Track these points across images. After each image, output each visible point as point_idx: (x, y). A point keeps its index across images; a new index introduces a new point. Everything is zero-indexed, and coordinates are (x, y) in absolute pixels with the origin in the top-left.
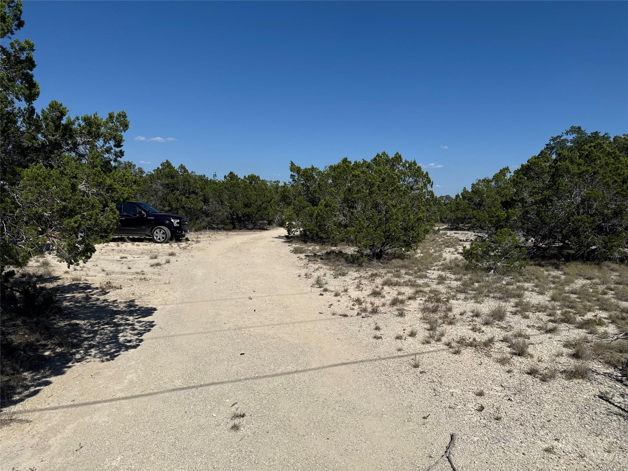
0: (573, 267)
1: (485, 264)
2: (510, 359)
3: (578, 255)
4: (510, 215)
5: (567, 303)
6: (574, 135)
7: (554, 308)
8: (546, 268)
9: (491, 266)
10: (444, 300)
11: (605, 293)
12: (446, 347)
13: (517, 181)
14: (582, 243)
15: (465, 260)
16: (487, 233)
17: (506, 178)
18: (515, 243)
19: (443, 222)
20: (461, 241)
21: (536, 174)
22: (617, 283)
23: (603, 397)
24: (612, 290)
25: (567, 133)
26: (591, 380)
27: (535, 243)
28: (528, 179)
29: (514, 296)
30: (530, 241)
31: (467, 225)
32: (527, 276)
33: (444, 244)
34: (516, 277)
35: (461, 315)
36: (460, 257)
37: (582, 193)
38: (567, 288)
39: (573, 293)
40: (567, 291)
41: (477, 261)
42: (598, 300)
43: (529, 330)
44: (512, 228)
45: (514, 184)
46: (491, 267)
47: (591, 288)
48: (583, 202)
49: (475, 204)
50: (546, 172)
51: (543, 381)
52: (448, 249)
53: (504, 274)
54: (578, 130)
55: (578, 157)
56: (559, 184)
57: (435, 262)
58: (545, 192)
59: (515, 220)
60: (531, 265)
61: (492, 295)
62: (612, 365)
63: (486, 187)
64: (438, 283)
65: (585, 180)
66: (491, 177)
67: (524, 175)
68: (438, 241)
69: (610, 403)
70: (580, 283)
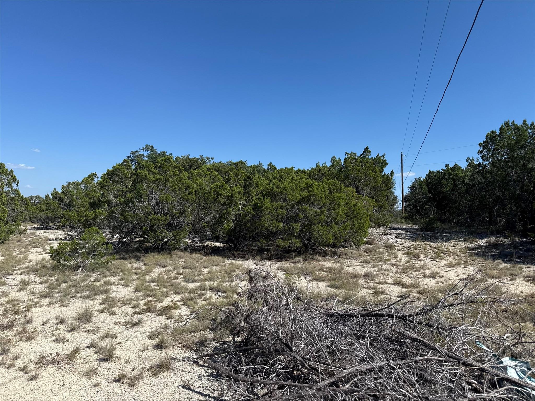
0: (152, 258)
1: (73, 263)
2: (96, 369)
3: (154, 247)
4: (97, 214)
5: (149, 292)
6: (149, 152)
7: (138, 299)
8: (129, 261)
9: (80, 264)
10: (25, 309)
11: (176, 278)
12: (21, 373)
13: (103, 184)
14: (158, 237)
15: (53, 261)
16: (75, 232)
17: (94, 182)
18: (102, 241)
19: (33, 222)
20: (50, 240)
21: (120, 178)
22: (184, 268)
23: (186, 386)
24: (181, 274)
25: (143, 150)
26: (174, 370)
27: (119, 239)
28: (113, 183)
29: (101, 293)
30: (115, 237)
31: (58, 224)
32: (113, 270)
33: (30, 245)
34: (104, 273)
35: (43, 325)
36: (47, 257)
37: (157, 197)
38: (147, 278)
39: (152, 282)
40: (147, 281)
41: (65, 260)
42: (172, 285)
43: (116, 327)
44: (99, 226)
45: (101, 187)
46: (79, 266)
47: (166, 275)
48: (157, 204)
49: (65, 204)
50: (128, 177)
51: (132, 386)
52: (35, 250)
53: (92, 271)
54: (151, 148)
55: (153, 168)
56: (139, 188)
57: (18, 265)
58: (128, 195)
59: (102, 219)
60: (116, 259)
61: (79, 295)
62: (188, 348)
63: (76, 189)
64: (20, 290)
65: (159, 187)
66: (80, 181)
67: (110, 179)
68: (24, 242)
69: (192, 390)
70: (157, 271)
